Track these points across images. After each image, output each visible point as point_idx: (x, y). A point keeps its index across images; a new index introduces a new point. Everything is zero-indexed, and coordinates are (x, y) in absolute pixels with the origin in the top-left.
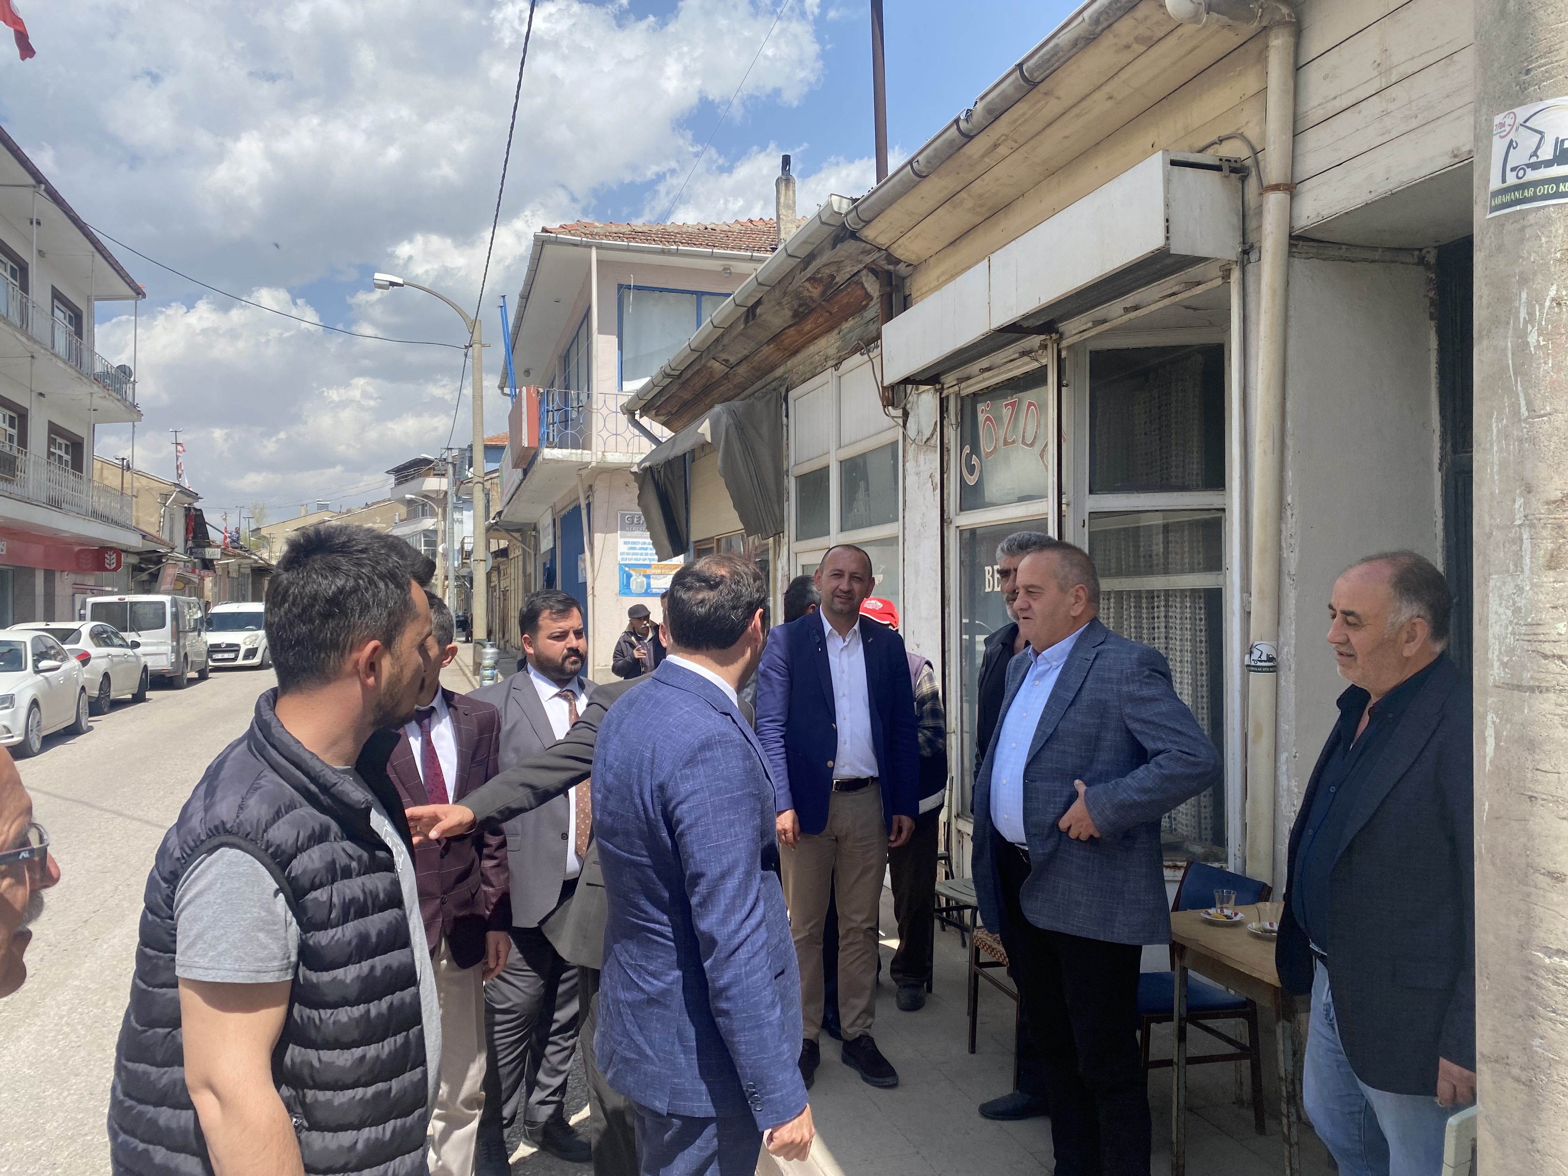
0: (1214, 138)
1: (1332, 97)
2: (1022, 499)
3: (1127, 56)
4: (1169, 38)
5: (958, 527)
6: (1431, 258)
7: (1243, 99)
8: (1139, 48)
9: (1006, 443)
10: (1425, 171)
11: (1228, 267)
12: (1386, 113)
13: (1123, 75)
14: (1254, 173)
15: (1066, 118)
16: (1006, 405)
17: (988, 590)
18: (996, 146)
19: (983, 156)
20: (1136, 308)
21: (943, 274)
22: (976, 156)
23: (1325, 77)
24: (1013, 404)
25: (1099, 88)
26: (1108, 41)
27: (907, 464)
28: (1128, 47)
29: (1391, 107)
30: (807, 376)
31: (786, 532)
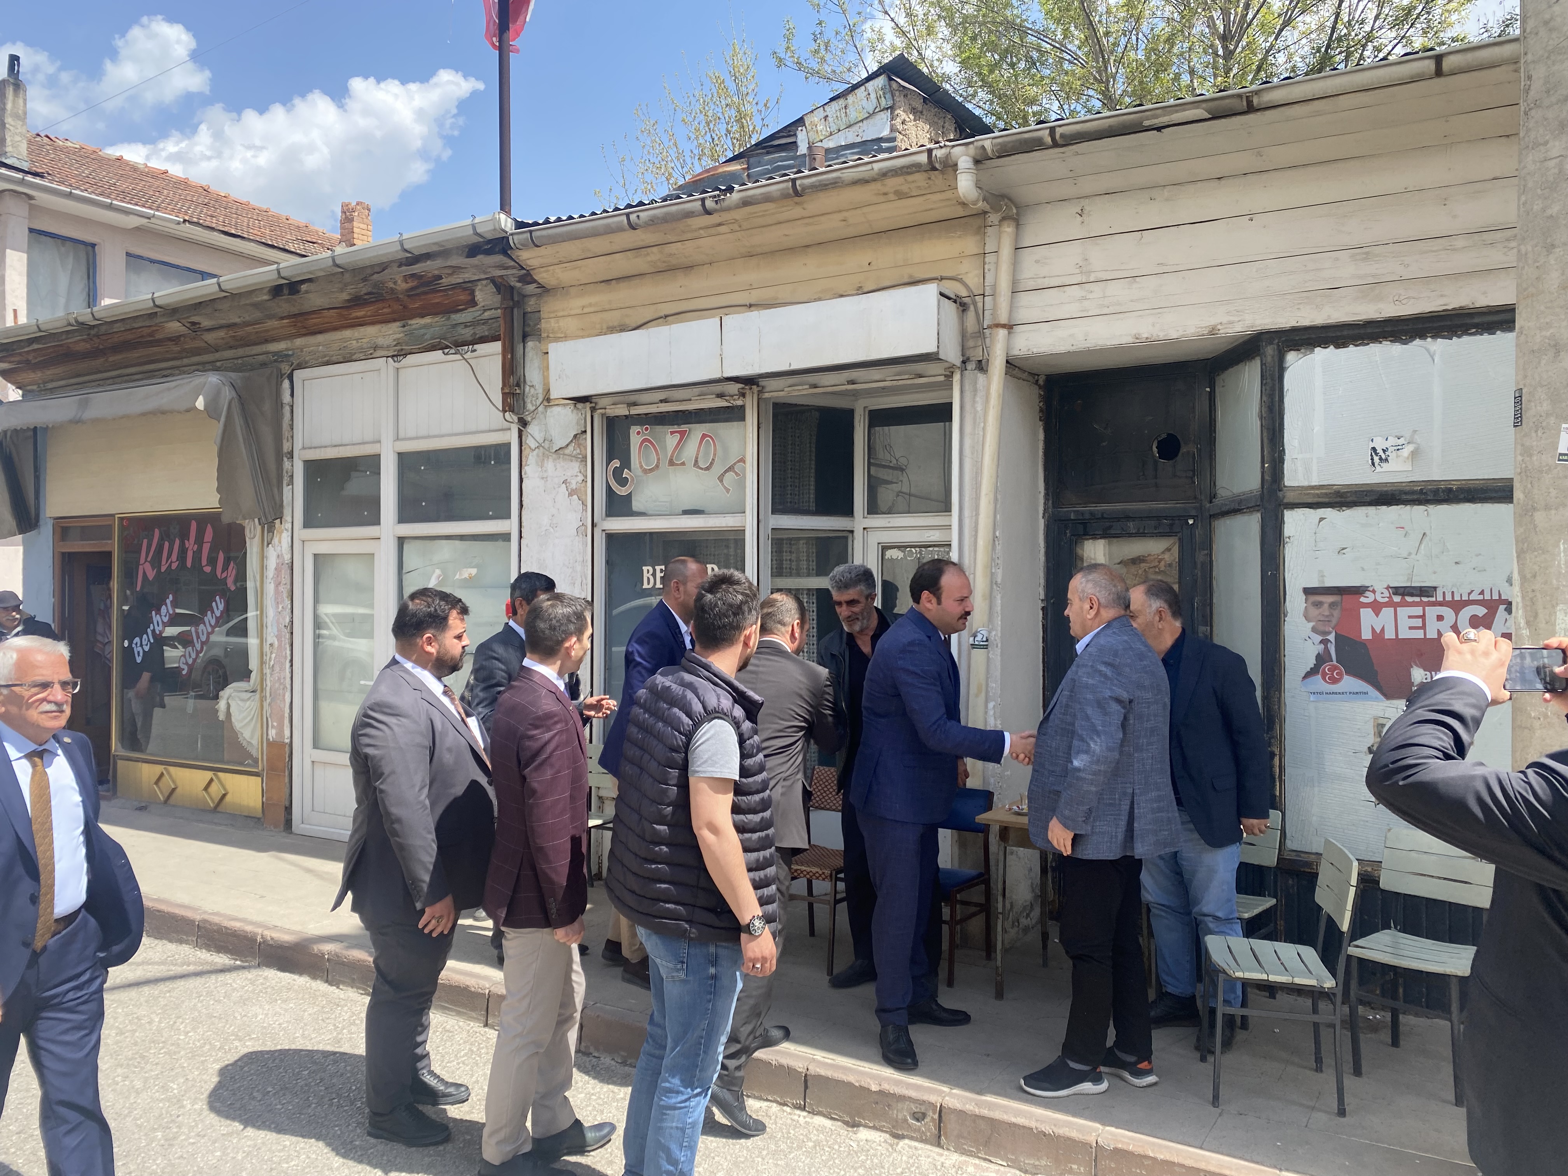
0: (937, 275)
1: (1042, 276)
2: (686, 512)
3: (882, 198)
4: (918, 198)
5: (604, 530)
6: (1041, 382)
7: (962, 255)
8: (892, 197)
9: (671, 463)
10: (1115, 342)
11: (951, 370)
12: (1084, 298)
13: (865, 210)
14: (972, 308)
15: (799, 222)
16: (672, 433)
17: (645, 586)
18: (720, 225)
19: (701, 228)
20: (852, 382)
21: (590, 305)
22: (694, 227)
23: (1037, 262)
24: (682, 434)
25: (840, 211)
26: (873, 186)
27: (526, 469)
28: (885, 194)
29: (1091, 296)
30: (334, 359)
31: (287, 517)
